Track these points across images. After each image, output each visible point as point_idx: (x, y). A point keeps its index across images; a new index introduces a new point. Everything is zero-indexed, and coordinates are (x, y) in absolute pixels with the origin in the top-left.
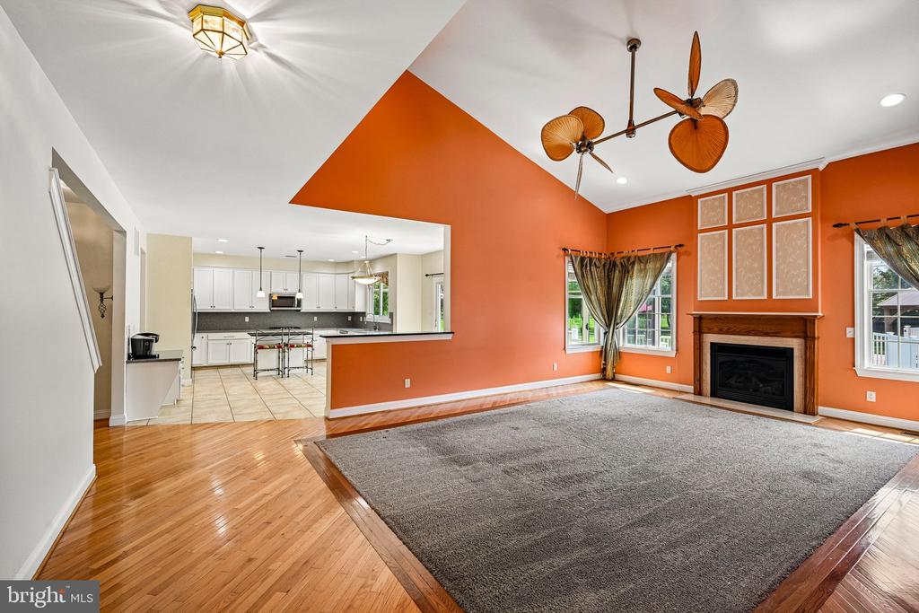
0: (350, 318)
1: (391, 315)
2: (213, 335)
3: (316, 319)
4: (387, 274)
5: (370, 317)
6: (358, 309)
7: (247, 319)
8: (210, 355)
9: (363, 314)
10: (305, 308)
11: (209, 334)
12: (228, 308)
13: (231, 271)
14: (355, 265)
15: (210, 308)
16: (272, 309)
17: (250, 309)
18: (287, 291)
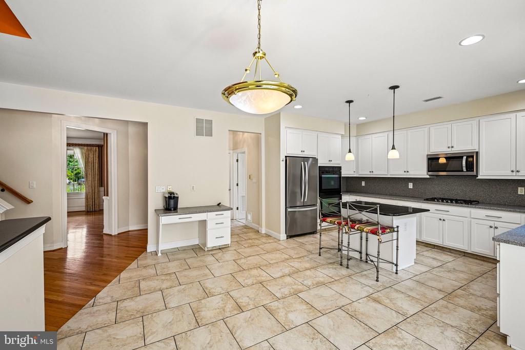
7: (411, 186)
10: (487, 172)
12: (384, 173)
15: (369, 173)
16: (430, 173)
17: (406, 173)
18: (453, 149)
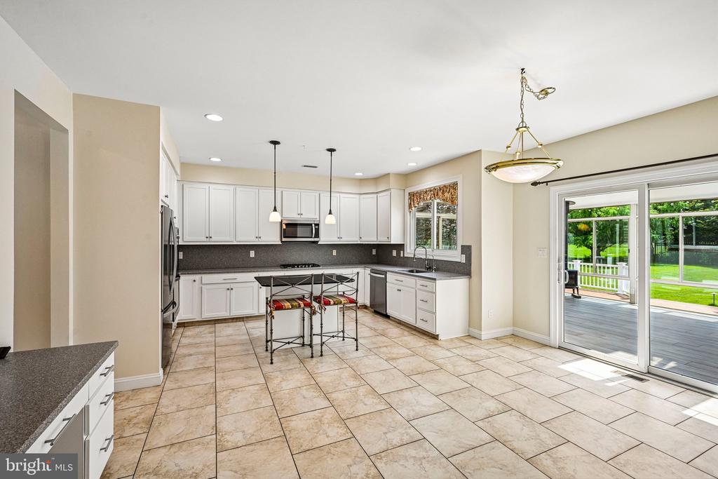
0: (374, 252)
1: (466, 250)
2: (208, 278)
3: (335, 252)
4: (454, 186)
5: (409, 251)
6: (395, 240)
7: (252, 254)
8: (205, 307)
9: (400, 247)
10: (324, 239)
11: (204, 276)
12: (228, 239)
13: (232, 188)
14: (392, 179)
15: (205, 239)
16: (284, 240)
17: (257, 240)
18: (302, 216)
